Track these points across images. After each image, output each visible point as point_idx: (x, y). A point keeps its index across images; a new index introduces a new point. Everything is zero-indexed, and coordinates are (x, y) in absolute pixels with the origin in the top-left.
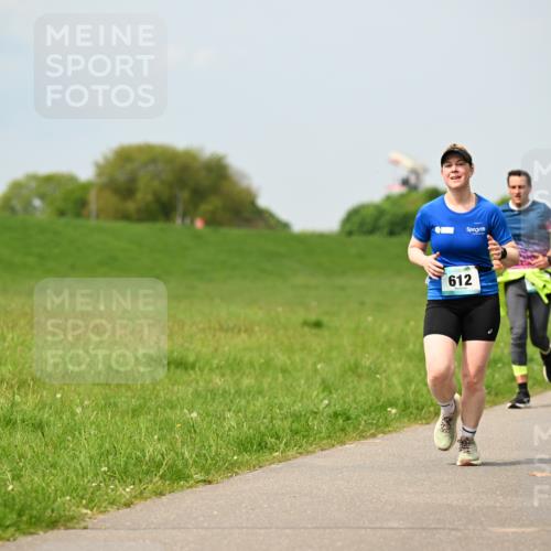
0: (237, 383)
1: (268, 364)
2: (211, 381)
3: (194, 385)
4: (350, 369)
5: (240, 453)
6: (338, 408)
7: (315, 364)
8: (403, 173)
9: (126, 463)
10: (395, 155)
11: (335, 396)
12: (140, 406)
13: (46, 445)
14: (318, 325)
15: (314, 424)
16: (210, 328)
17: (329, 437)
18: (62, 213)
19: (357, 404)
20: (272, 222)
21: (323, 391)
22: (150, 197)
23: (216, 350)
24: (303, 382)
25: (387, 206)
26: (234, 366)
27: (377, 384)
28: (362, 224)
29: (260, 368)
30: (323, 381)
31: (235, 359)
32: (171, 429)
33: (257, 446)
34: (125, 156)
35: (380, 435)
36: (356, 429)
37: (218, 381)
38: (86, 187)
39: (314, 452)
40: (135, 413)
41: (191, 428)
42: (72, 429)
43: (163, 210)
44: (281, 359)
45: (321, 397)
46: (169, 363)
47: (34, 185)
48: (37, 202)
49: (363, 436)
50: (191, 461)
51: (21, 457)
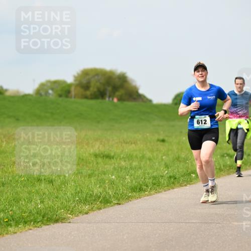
0: (131, 164)
1: (143, 157)
2: (120, 163)
3: (113, 165)
4: (176, 158)
5: (132, 192)
6: (171, 174)
7: (162, 157)
9: (86, 197)
11: (170, 170)
12: (92, 174)
13: (54, 189)
14: (163, 141)
15: (162, 181)
16: (120, 142)
17: (168, 186)
18: (60, 96)
19: (179, 172)
20: (145, 99)
21: (165, 168)
22: (95, 90)
23: (122, 151)
24: (157, 164)
26: (129, 157)
27: (187, 165)
29: (140, 158)
30: (165, 164)
31: (130, 155)
32: (104, 183)
33: (139, 190)
34: (86, 73)
35: (188, 185)
36: (178, 182)
37: (123, 163)
38: (70, 85)
39: (161, 192)
40: (90, 176)
41: (112, 182)
42: (65, 183)
43: (101, 94)
44: (148, 154)
45: (164, 170)
46: (103, 156)
47: (49, 84)
48: (50, 92)
49: (181, 186)
50: (112, 196)
51: (44, 194)
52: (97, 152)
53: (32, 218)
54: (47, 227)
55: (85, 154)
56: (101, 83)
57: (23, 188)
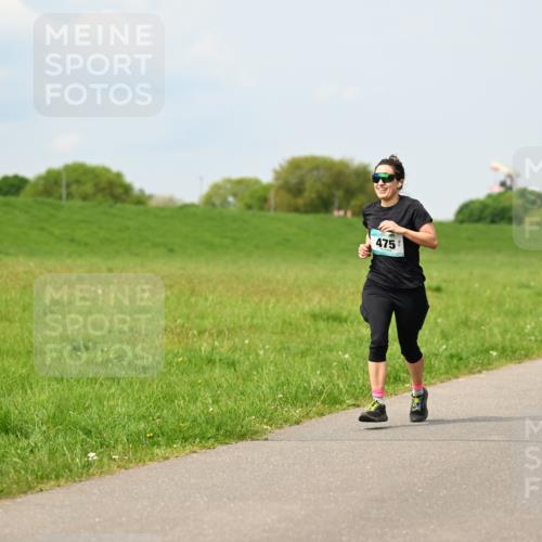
2: (359, 330)
3: (347, 334)
4: (462, 322)
6: (453, 351)
7: (436, 319)
8: (502, 178)
9: (296, 392)
10: (495, 164)
11: (451, 343)
12: (307, 350)
13: (238, 378)
14: (438, 290)
15: (436, 363)
17: (447, 373)
18: (249, 207)
19: (467, 348)
21: (442, 339)
22: (314, 196)
25: (490, 202)
27: (482, 334)
28: (471, 215)
30: (442, 332)
32: (330, 367)
33: (393, 380)
34: (295, 165)
35: (485, 372)
36: (466, 367)
38: (267, 188)
39: (435, 384)
40: (303, 354)
41: (344, 366)
42: (257, 366)
43: (323, 205)
45: (440, 343)
46: (328, 318)
47: (229, 186)
48: (231, 199)
49: (471, 372)
50: (344, 390)
51: (220, 386)
52: (317, 310)
53: (197, 431)
54: (225, 447)
55: (295, 313)
56: (324, 184)
57: (180, 377)
